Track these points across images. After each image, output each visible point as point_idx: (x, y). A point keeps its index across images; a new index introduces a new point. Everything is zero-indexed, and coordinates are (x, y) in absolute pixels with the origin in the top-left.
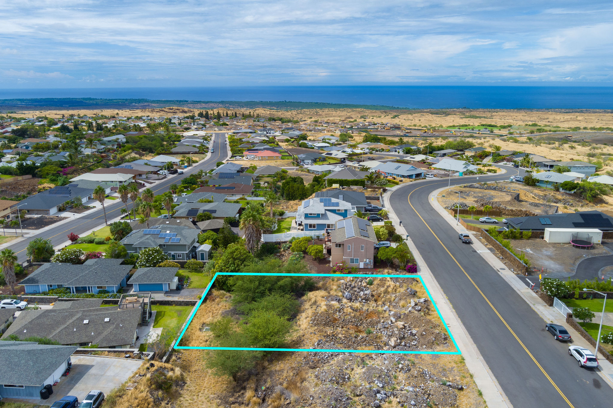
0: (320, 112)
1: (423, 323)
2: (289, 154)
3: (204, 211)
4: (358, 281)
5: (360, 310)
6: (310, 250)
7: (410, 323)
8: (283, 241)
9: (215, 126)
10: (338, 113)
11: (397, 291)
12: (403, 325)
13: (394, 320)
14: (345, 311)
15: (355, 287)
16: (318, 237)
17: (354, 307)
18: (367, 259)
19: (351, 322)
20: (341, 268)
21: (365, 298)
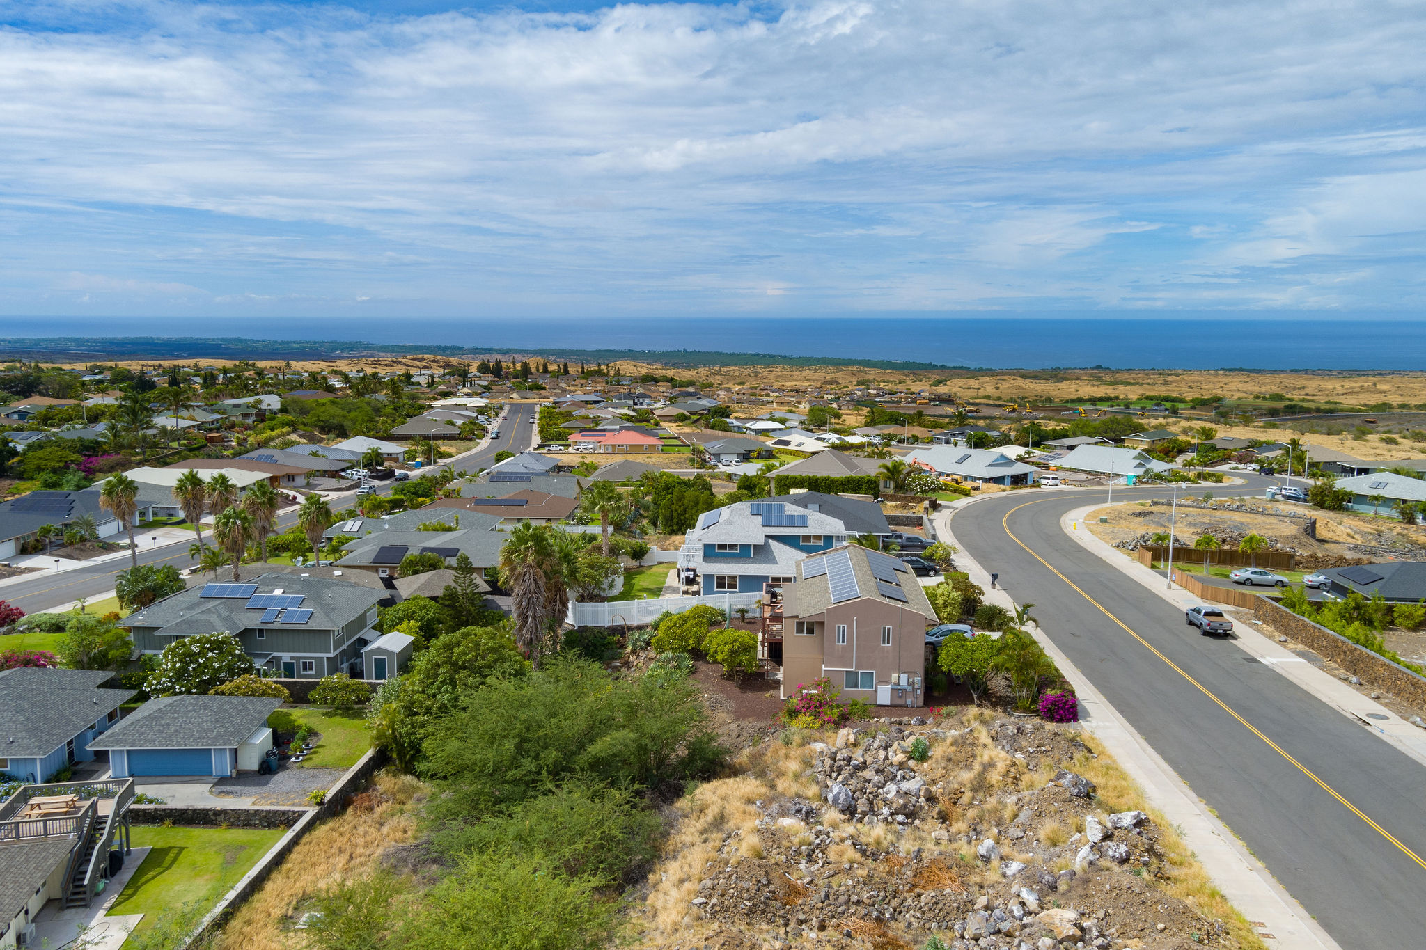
0: (764, 372)
1: (1157, 916)
2: (683, 441)
3: (425, 549)
4: (876, 744)
5: (888, 853)
6: (714, 645)
7: (1101, 914)
8: (636, 623)
9: (514, 389)
10: (804, 374)
11: (1022, 785)
12: (1077, 925)
13: (1031, 900)
14: (832, 856)
15: (864, 765)
16: (743, 612)
17: (864, 840)
18: (901, 672)
19: (858, 903)
20: (815, 703)
21: (905, 806)
